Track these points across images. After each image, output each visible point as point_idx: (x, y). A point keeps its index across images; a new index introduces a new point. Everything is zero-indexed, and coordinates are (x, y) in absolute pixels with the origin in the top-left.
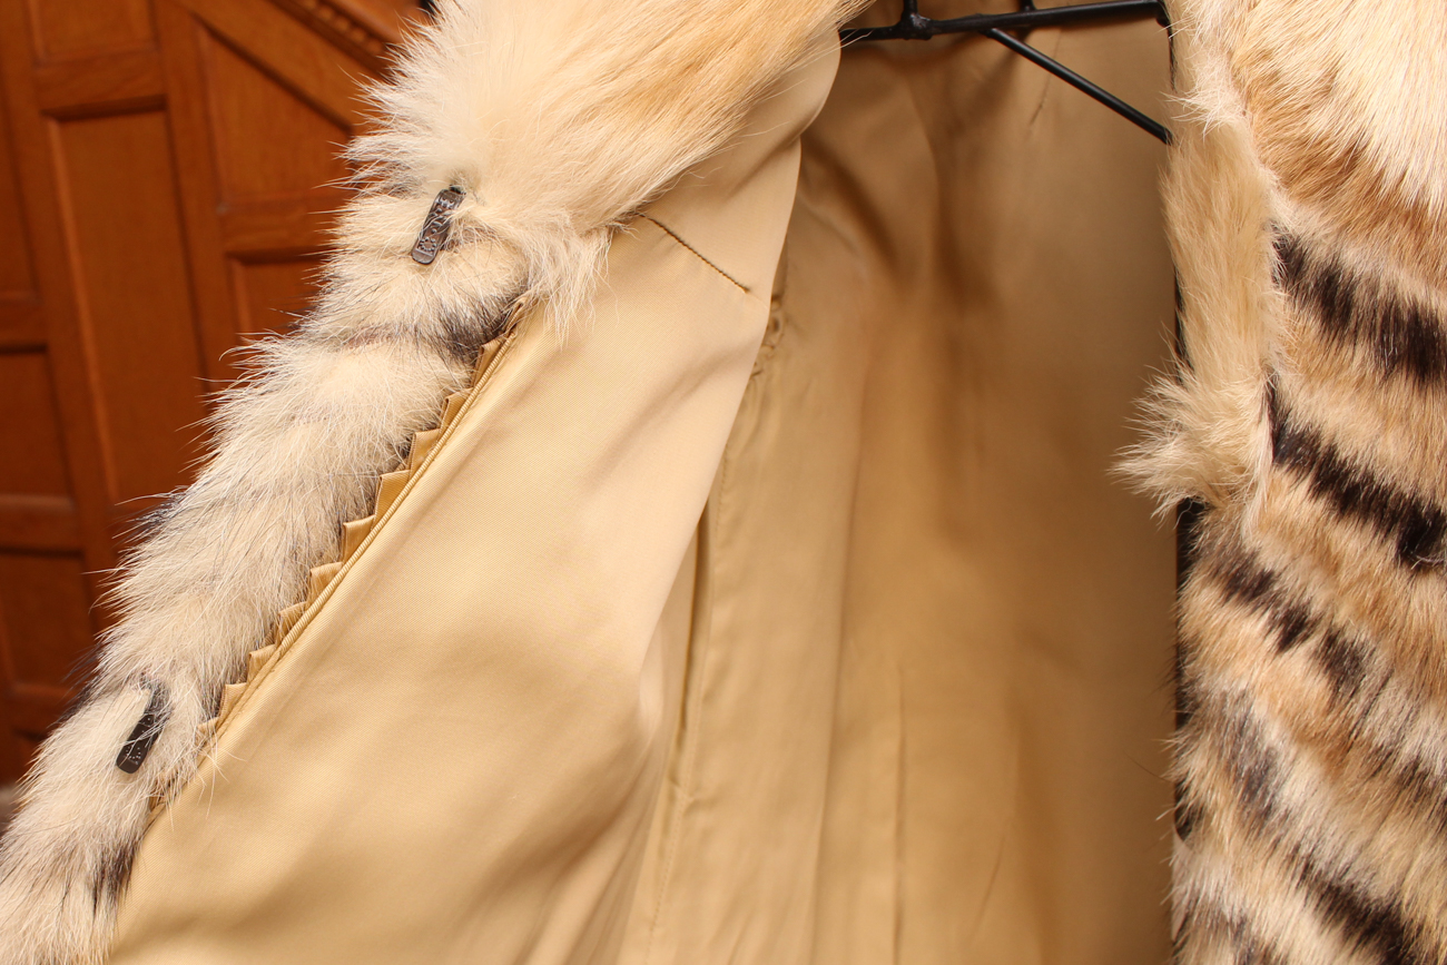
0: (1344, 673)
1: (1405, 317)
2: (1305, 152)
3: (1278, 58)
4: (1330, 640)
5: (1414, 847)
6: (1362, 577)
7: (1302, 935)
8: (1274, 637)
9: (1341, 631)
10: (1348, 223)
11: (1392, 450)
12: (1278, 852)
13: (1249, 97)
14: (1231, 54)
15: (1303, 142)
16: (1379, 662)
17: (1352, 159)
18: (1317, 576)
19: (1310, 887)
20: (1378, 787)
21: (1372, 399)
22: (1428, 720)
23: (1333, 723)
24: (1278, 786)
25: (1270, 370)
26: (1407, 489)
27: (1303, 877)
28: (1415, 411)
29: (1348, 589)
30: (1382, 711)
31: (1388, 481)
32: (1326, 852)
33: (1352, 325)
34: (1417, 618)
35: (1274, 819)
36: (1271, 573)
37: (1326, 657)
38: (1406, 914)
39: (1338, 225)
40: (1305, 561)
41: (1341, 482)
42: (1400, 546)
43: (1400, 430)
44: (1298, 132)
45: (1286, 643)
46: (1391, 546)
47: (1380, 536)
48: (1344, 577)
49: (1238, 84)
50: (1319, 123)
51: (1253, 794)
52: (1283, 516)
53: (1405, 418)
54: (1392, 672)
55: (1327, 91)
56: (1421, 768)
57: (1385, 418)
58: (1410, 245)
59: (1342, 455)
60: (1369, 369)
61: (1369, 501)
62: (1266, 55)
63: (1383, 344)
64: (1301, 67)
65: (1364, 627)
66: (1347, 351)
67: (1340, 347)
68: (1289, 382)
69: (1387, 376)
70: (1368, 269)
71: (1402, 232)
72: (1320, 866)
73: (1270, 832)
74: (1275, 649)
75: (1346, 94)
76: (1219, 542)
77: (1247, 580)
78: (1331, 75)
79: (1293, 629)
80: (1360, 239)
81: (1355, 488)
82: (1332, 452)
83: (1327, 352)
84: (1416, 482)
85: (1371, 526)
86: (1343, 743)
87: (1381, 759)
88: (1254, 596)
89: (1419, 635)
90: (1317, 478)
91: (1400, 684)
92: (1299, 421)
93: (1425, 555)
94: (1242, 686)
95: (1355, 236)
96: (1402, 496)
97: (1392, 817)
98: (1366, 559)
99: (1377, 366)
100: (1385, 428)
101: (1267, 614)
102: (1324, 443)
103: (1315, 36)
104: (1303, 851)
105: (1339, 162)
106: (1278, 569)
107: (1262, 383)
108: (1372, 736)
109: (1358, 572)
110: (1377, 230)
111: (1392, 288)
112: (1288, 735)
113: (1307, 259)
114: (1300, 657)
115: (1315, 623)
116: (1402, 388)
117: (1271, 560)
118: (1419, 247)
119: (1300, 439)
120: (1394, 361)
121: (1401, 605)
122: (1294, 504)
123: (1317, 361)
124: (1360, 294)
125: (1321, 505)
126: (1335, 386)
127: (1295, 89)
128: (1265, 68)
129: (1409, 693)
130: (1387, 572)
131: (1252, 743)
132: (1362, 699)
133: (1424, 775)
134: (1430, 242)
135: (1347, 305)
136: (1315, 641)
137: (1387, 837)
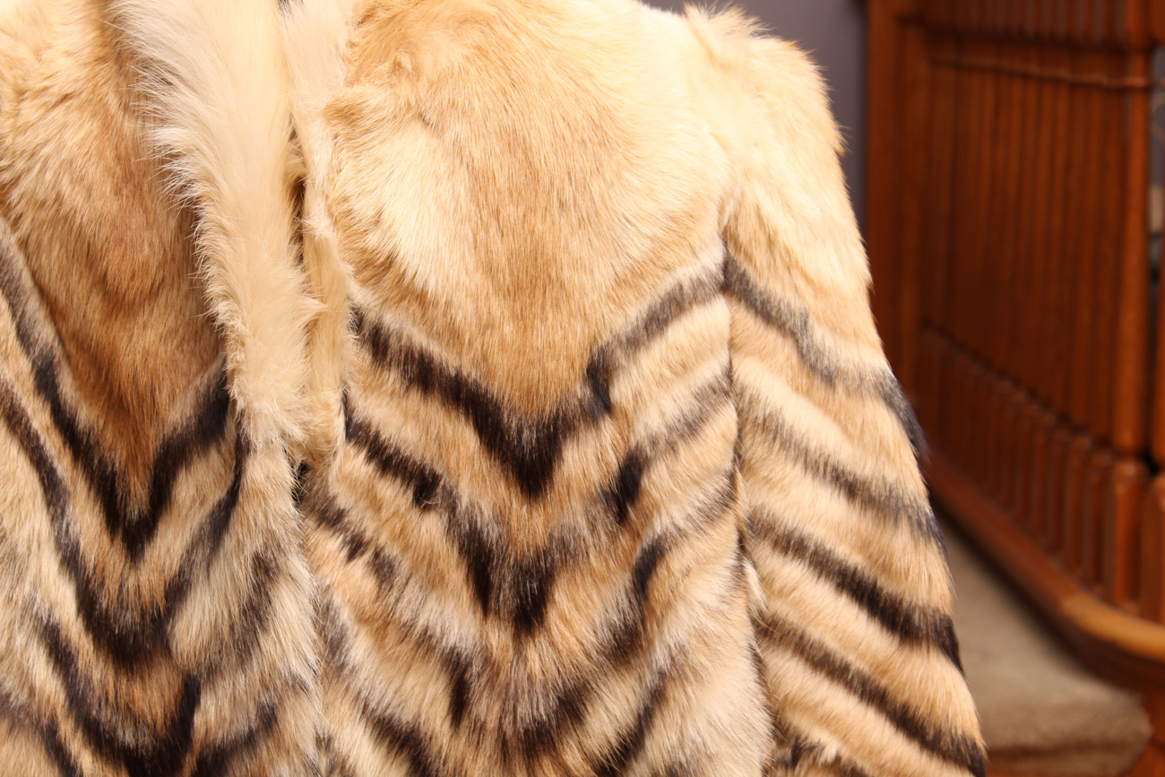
0: (385, 575)
1: (416, 356)
2: (366, 256)
3: (352, 202)
4: (377, 555)
5: (426, 685)
6: (394, 514)
7: (363, 751)
8: (345, 552)
9: (382, 549)
10: (387, 300)
11: (410, 434)
12: (349, 694)
13: (336, 222)
14: (327, 197)
15: (364, 251)
16: (404, 567)
17: (389, 263)
18: (369, 514)
19: (368, 720)
20: (405, 648)
21: (399, 404)
22: (432, 604)
23: (379, 608)
24: (348, 650)
25: (345, 383)
26: (418, 458)
27: (363, 712)
28: (421, 412)
29: (387, 521)
30: (406, 599)
31: (408, 453)
32: (376, 696)
33: (388, 359)
34: (425, 539)
35: (346, 671)
36: (344, 510)
37: (374, 565)
38: (423, 729)
39: (381, 300)
40: (362, 504)
41: (382, 454)
42: (415, 494)
43: (414, 423)
44: (362, 245)
45: (352, 556)
46: (410, 494)
47: (404, 487)
48: (384, 514)
49: (331, 215)
50: (372, 240)
51: (334, 654)
52: (351, 474)
53: (416, 416)
54: (411, 574)
55: (377, 223)
56: (429, 633)
57: (406, 415)
58: (419, 314)
59: (383, 437)
60: (398, 386)
61: (398, 464)
62: (346, 200)
63: (405, 371)
64: (363, 208)
65: (395, 547)
66: (385, 374)
67: (382, 372)
68: (355, 393)
69: (408, 389)
70: (397, 326)
71: (415, 306)
72: (372, 705)
73: (344, 680)
74: (346, 559)
75: (387, 225)
76: (315, 488)
77: (330, 514)
78: (379, 214)
79: (356, 547)
80: (393, 309)
81: (390, 458)
82: (377, 435)
83: (375, 374)
84: (423, 456)
85: (399, 481)
86: (385, 621)
87: (407, 629)
88: (334, 525)
89: (426, 550)
90: (369, 451)
91: (416, 582)
92: (359, 416)
93: (428, 499)
94: (328, 582)
95: (390, 307)
96: (415, 463)
97: (414, 667)
98: (396, 502)
99: (402, 383)
100: (405, 422)
101: (341, 537)
102: (373, 429)
103: (371, 192)
104: (362, 695)
105: (383, 264)
106: (348, 507)
107: (341, 390)
108: (401, 615)
109: (392, 510)
110: (402, 304)
111: (410, 338)
112: (353, 617)
113: (365, 319)
114: (360, 566)
115: (368, 543)
116: (415, 396)
117: (344, 502)
118: (423, 315)
119: (360, 427)
120: (411, 381)
121: (416, 531)
122: (357, 467)
123: (369, 380)
124: (393, 341)
125: (372, 467)
126: (379, 395)
127: (360, 220)
128: (345, 207)
129: (421, 587)
130: (407, 510)
131: (333, 622)
132: (395, 593)
133: (431, 637)
134: (429, 313)
135: (386, 347)
136: (368, 556)
137: (411, 681)
